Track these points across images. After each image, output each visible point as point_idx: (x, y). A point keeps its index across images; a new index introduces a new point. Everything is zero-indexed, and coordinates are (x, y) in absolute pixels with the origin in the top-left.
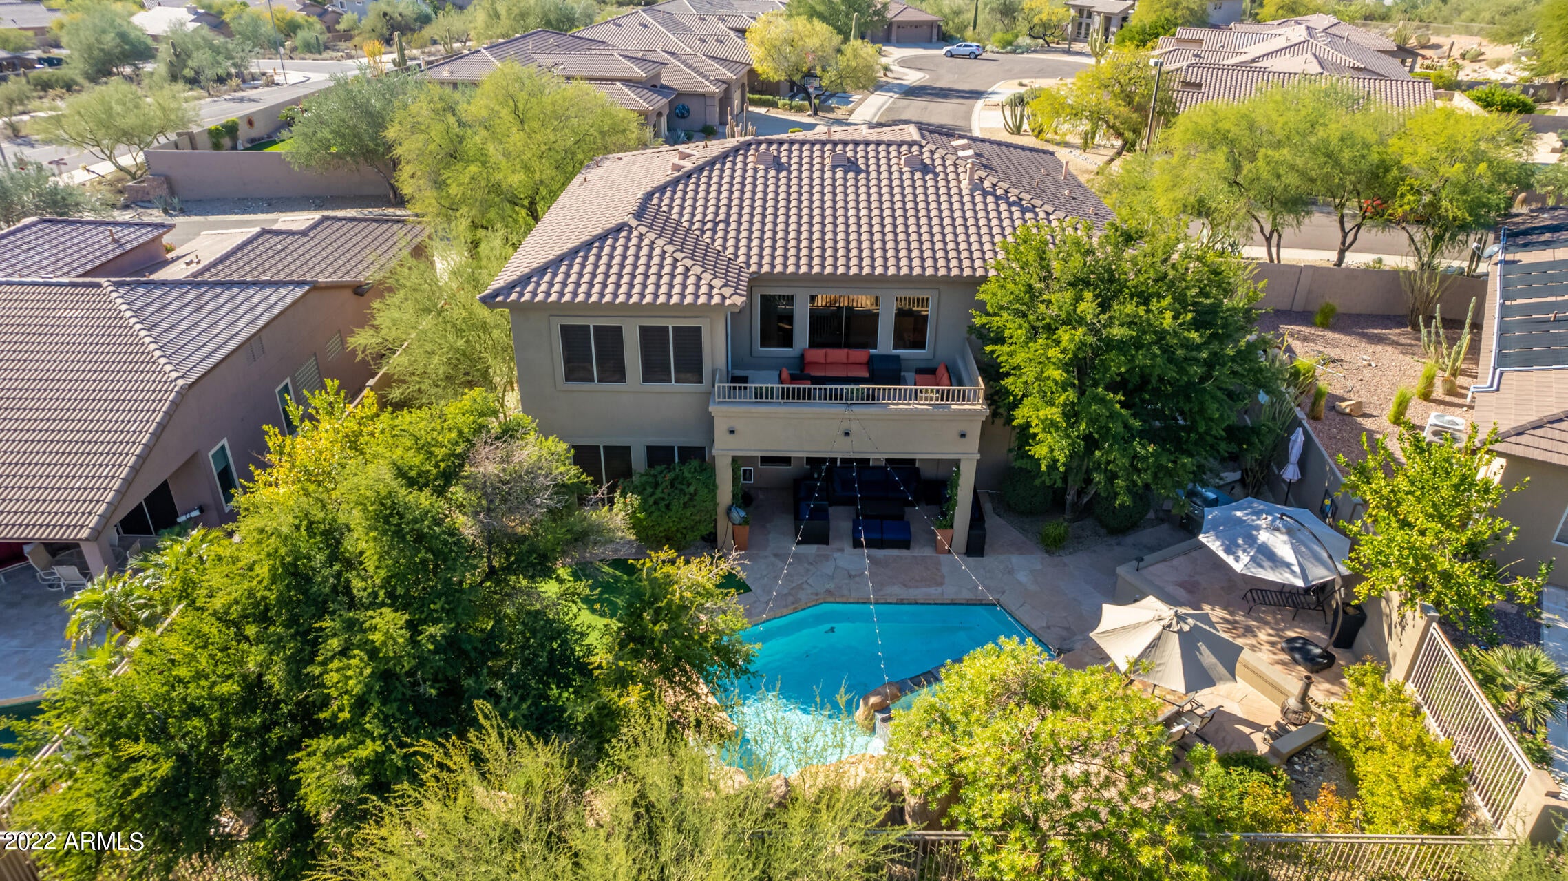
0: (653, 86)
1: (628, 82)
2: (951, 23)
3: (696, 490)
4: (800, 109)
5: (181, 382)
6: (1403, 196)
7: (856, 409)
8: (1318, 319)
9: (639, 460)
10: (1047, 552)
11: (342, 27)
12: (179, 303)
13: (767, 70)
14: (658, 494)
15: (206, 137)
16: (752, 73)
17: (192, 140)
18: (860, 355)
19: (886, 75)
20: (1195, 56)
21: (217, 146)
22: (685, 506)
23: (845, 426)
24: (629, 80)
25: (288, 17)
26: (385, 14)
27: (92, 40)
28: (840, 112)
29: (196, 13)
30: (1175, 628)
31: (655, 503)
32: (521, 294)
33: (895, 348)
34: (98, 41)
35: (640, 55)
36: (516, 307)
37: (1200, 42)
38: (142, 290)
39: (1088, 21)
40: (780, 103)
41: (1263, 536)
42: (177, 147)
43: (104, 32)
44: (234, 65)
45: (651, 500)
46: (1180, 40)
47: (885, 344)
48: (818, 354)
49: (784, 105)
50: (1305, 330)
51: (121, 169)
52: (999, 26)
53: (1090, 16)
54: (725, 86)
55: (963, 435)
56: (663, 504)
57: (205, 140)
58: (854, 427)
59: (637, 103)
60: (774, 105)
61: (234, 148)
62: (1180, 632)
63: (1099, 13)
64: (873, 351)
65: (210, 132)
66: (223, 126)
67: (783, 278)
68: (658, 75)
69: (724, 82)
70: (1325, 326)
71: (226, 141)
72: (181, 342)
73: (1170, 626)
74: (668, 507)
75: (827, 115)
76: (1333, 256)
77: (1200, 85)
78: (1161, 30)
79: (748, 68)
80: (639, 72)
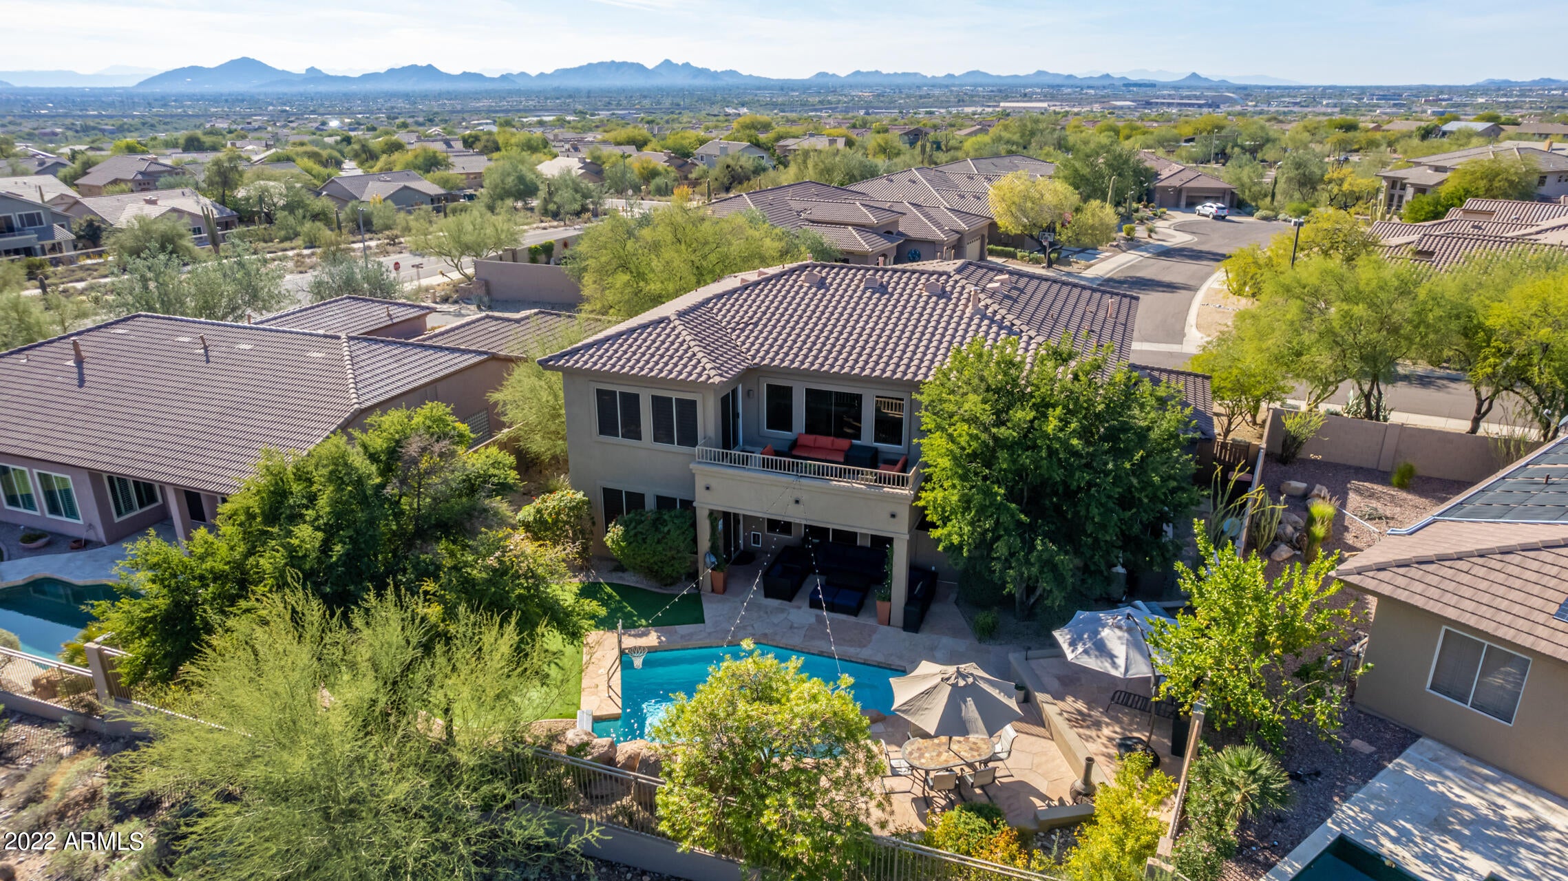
0: (888, 232)
1: (860, 227)
2: (1247, 192)
3: (669, 531)
4: (1037, 262)
5: (356, 406)
6: (1486, 358)
7: (803, 481)
8: (1395, 479)
9: (650, 504)
10: (980, 640)
11: (693, 176)
12: (386, 356)
13: (1006, 223)
14: (639, 529)
15: (526, 253)
16: (993, 226)
17: (514, 255)
18: (843, 443)
19: (1150, 236)
20: (1474, 227)
21: (533, 260)
22: (659, 542)
23: (797, 494)
24: (863, 226)
25: (651, 166)
26: (728, 166)
27: (499, 181)
28: (1076, 266)
29: (584, 162)
30: (952, 681)
31: (635, 535)
32: (568, 361)
33: (876, 441)
34: (503, 181)
35: (887, 206)
36: (569, 373)
37: (1491, 213)
38: (365, 344)
39: (1402, 192)
40: (1019, 254)
41: (1105, 633)
42: (501, 259)
43: (509, 174)
44: (593, 203)
45: (632, 533)
46: (1466, 212)
47: (867, 437)
48: (810, 439)
49: (1022, 257)
50: (1378, 488)
51: (465, 275)
52: (1297, 195)
53: (1403, 187)
54: (957, 236)
55: (893, 516)
56: (640, 537)
57: (526, 255)
58: (804, 497)
59: (860, 244)
60: (1013, 256)
61: (548, 263)
62: (954, 686)
63: (1412, 185)
64: (855, 442)
65: (530, 250)
66: (542, 246)
67: (788, 372)
68: (896, 223)
69: (957, 232)
70: (1402, 486)
71: (543, 257)
72: (372, 381)
73: (948, 679)
74: (644, 540)
75: (1062, 268)
76: (1463, 426)
77: (1432, 253)
78: (1456, 201)
79: (989, 221)
80: (872, 219)
